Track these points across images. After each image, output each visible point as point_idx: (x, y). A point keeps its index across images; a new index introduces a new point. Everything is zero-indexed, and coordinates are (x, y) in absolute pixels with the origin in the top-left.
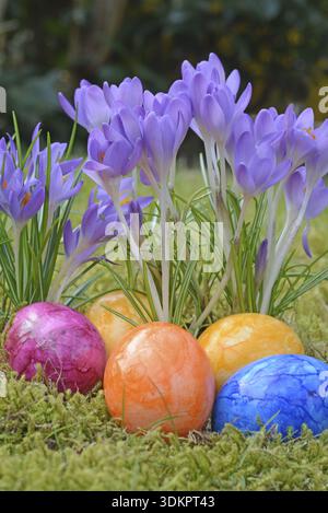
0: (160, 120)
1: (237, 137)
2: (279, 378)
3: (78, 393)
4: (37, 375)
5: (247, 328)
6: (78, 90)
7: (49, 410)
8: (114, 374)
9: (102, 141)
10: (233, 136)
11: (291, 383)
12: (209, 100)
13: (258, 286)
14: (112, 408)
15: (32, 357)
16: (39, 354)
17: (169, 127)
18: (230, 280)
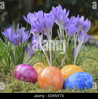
0: (48, 19)
1: (66, 22)
2: (79, 77)
3: (32, 83)
4: (22, 80)
5: (70, 68)
6: (28, 15)
7: (26, 86)
8: (40, 78)
9: (35, 25)
10: (65, 23)
11: (81, 78)
12: (59, 14)
13: (73, 59)
14: (40, 86)
15: (20, 76)
16: (22, 75)
17: (50, 21)
18: (66, 57)
